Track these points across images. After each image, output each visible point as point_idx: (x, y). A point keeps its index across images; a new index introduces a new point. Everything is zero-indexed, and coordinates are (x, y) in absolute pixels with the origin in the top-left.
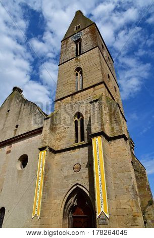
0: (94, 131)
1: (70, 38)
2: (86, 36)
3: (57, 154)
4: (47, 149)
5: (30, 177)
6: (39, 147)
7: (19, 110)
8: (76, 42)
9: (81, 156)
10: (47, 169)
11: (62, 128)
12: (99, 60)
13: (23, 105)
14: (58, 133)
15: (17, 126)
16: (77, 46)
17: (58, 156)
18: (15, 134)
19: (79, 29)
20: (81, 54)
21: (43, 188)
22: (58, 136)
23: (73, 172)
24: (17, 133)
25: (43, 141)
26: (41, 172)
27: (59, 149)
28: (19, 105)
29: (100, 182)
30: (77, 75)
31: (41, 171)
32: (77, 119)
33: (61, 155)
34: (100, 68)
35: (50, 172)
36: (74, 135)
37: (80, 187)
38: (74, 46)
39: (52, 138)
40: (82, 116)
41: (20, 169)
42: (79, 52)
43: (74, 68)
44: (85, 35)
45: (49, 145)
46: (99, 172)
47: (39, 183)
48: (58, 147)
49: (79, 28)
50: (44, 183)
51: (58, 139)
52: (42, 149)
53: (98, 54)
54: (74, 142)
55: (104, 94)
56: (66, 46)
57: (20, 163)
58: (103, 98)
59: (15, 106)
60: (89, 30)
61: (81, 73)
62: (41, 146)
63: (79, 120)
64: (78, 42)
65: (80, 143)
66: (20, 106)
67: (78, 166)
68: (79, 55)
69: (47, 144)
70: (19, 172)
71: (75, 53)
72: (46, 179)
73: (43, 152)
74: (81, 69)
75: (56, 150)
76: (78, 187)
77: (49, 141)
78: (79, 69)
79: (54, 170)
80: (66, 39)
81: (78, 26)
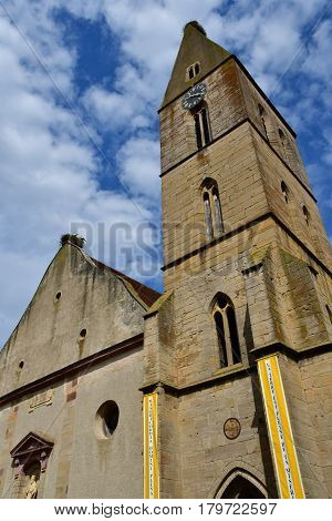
0: (259, 343)
1: (180, 101)
2: (216, 93)
3: (183, 397)
4: (159, 389)
5: (127, 454)
6: (142, 386)
7: (81, 293)
8: (194, 111)
9: (239, 399)
10: (165, 437)
11: (188, 333)
12: (254, 157)
13: (90, 280)
14: (180, 347)
15: (83, 333)
16: (197, 120)
17: (185, 402)
18: (81, 352)
19: (199, 76)
20: (209, 143)
21: (162, 484)
22: (181, 354)
23: (223, 440)
24: (84, 349)
25: (147, 371)
26: (151, 445)
27: (187, 384)
28: (80, 280)
29: (286, 466)
30: (206, 197)
31: (151, 443)
32: (218, 309)
33: (193, 399)
34: (257, 177)
35: (172, 441)
36: (217, 349)
37: (244, 475)
38: (191, 122)
39: (168, 359)
40: (231, 302)
41: (102, 436)
42: (204, 138)
43: (197, 182)
44: (213, 91)
45: (163, 379)
46: (281, 441)
47: (151, 472)
48: (183, 381)
49: (197, 72)
50: (162, 471)
51: (182, 360)
52: (147, 390)
53: (249, 139)
54: (219, 366)
55: (274, 245)
56: (172, 125)
57: (100, 422)
58: (275, 254)
59: (71, 284)
60: (221, 77)
61: (216, 192)
62: (146, 382)
63: (223, 312)
64: (199, 109)
65: (232, 368)
66: (83, 281)
67: (235, 424)
68: (206, 147)
69: (158, 378)
70: (101, 443)
71: (194, 140)
72: (164, 460)
73: (150, 398)
74: (215, 182)
75: (180, 387)
76: (239, 476)
77: (163, 369)
78: (208, 182)
79: (181, 436)
80: (168, 105)
81: (194, 65)
